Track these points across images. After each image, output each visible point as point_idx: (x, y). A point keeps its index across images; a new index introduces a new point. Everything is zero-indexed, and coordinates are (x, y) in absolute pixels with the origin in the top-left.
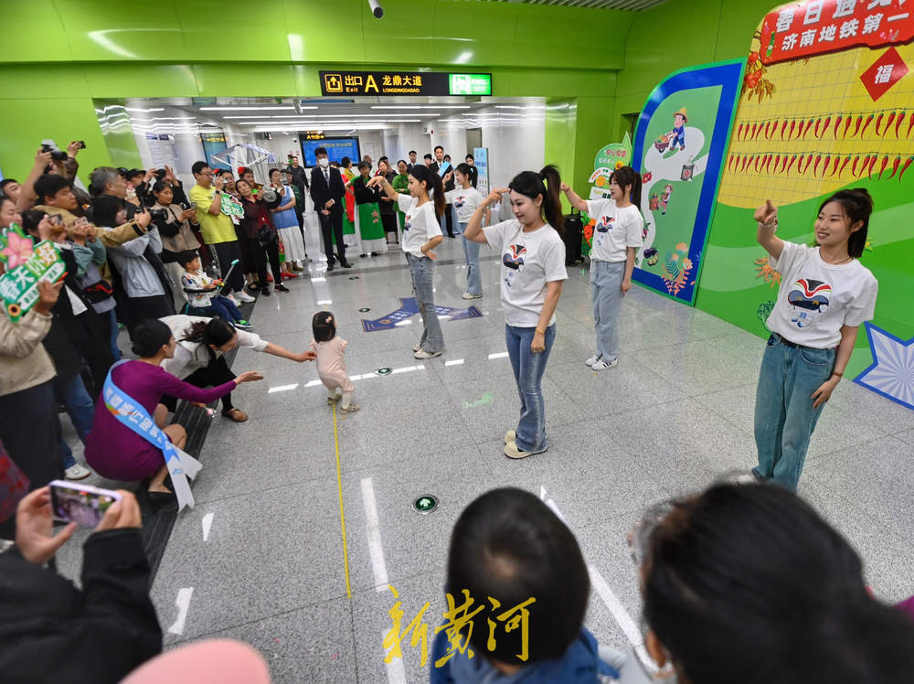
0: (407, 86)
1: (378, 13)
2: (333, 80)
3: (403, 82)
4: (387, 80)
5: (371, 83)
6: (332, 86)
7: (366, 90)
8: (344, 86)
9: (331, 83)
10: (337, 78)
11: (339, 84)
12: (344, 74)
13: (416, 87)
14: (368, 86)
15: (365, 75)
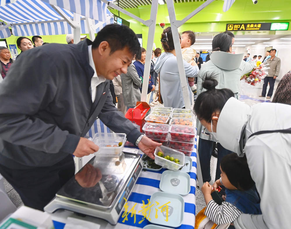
0: (255, 28)
1: (256, 2)
2: (230, 26)
3: (254, 26)
4: (248, 26)
5: (243, 27)
6: (229, 28)
7: (240, 29)
8: (233, 28)
9: (230, 27)
10: (232, 26)
11: (232, 27)
12: (234, 24)
13: (258, 28)
14: (241, 28)
15: (241, 25)
